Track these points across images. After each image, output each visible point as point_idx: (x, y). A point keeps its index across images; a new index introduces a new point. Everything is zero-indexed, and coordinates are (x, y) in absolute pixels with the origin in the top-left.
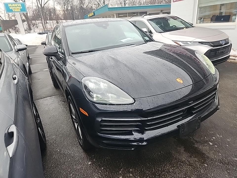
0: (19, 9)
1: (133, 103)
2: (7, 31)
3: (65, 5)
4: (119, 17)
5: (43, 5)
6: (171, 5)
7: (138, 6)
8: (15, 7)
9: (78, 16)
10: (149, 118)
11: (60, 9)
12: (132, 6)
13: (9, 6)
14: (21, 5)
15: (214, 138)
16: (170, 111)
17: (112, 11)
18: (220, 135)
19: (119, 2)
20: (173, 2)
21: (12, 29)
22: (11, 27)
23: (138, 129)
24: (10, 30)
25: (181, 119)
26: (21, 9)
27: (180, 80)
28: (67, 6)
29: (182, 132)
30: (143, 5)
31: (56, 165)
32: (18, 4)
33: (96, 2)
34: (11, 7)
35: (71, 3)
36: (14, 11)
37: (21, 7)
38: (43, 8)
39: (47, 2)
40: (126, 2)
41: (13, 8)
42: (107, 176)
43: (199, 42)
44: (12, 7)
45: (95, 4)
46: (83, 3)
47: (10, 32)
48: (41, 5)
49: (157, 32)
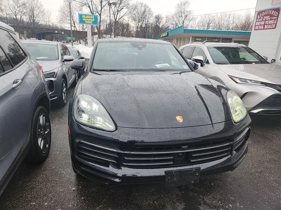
0: (91, 21)
1: (113, 131)
2: (78, 42)
3: (139, 22)
4: (195, 41)
5: (117, 20)
6: (251, 33)
7: (224, 30)
8: (88, 19)
9: (152, 34)
10: (125, 152)
11: (134, 26)
12: (217, 29)
13: (83, 17)
14: (94, 17)
15: (230, 205)
16: (154, 151)
17: (187, 33)
18: (241, 205)
19: (201, 24)
20: (255, 30)
21: (83, 40)
22: (82, 38)
23: (115, 161)
24: (81, 41)
25: (171, 164)
26: (93, 22)
27: (180, 119)
28: (142, 23)
29: (169, 181)
30: (231, 31)
31: (43, 180)
32: (92, 16)
33: (174, 22)
34: (84, 18)
35: (147, 21)
36: (86, 22)
37: (94, 20)
38: (116, 22)
39: (121, 17)
40: (210, 25)
41: (86, 20)
42: (82, 207)
43: (262, 83)
44: (86, 18)
45: (172, 24)
46: (160, 21)
47: (80, 43)
48: (116, 20)
49: (214, 63)
